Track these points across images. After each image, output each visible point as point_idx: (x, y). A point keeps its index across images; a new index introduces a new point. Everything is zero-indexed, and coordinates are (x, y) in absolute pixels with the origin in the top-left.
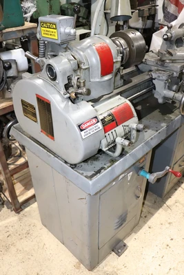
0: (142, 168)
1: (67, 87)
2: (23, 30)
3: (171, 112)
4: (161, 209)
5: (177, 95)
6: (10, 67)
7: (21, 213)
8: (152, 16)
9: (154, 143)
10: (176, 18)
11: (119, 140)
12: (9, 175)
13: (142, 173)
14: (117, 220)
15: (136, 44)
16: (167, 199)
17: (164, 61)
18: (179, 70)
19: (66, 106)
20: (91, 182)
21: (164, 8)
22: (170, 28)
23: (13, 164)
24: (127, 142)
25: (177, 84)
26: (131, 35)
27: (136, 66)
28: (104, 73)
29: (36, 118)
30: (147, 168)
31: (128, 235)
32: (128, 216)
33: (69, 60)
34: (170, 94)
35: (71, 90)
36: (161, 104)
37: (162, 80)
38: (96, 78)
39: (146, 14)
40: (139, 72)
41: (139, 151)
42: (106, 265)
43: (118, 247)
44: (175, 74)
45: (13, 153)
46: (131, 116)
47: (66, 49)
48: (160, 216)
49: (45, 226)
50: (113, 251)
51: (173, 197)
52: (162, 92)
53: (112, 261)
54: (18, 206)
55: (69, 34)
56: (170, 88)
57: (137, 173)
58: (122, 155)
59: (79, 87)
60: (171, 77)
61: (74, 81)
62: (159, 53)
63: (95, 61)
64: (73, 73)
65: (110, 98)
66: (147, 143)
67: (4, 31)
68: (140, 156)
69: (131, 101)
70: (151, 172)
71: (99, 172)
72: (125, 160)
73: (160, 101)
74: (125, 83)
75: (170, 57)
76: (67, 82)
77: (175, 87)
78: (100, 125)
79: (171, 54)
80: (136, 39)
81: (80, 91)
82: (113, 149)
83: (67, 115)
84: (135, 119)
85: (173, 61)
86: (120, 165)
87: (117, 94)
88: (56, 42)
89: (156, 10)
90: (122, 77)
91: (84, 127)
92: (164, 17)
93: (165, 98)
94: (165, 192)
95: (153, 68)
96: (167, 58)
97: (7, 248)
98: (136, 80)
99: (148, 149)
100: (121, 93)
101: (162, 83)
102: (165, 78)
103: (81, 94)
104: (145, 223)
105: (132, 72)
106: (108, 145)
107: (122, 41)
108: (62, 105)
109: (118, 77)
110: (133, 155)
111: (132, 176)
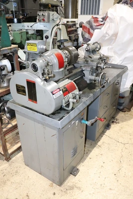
0: (82, 119)
1: (43, 74)
2: (11, 49)
3: (94, 88)
4: (95, 148)
5: (96, 78)
6: (4, 69)
7: (10, 161)
8: (77, 40)
9: (88, 103)
10: (90, 40)
11: (71, 100)
12: (3, 135)
13: (83, 121)
14: (72, 151)
15: (73, 53)
16: (98, 142)
17: (87, 61)
18: (96, 65)
19: (44, 83)
20: (59, 122)
21: (83, 36)
22: (88, 45)
23: (5, 128)
24: (75, 101)
25: (96, 73)
26: (70, 49)
27: (73, 65)
28: (60, 67)
29: (25, 93)
30: (85, 118)
31: (79, 163)
32: (78, 149)
33: (43, 61)
34: (93, 78)
35: (45, 76)
36: (88, 84)
37: (88, 71)
38: (56, 70)
39: (73, 39)
40: (75, 68)
41: (81, 107)
42: (68, 182)
43: (74, 171)
44: (94, 67)
45: (3, 122)
46: (75, 89)
47: (40, 56)
48: (95, 152)
49: (28, 166)
50: (71, 174)
51: (101, 141)
52: (89, 77)
53: (71, 180)
54: (8, 156)
55: (43, 49)
56: (92, 75)
57: (80, 122)
58: (73, 109)
59: (48, 74)
60: (92, 68)
61: (46, 71)
62: (85, 58)
63: (55, 61)
64: (45, 67)
65: (63, 80)
66: (84, 103)
67: (1, 49)
68: (82, 109)
69: (74, 81)
70: (87, 120)
71: (62, 118)
72: (75, 111)
73: (88, 82)
74: (70, 73)
75: (91, 59)
76: (43, 72)
77: (95, 74)
78: (61, 92)
79: (91, 58)
80: (73, 50)
81: (50, 76)
82: (68, 105)
83: (45, 88)
84: (77, 90)
85: (92, 61)
86: (73, 114)
87: (66, 78)
88: (36, 52)
89: (78, 36)
90: (68, 70)
91: (54, 93)
92: (83, 40)
93: (90, 80)
94: (96, 138)
95: (82, 65)
96: (89, 60)
97: (5, 183)
98: (74, 72)
99: (85, 106)
100: (68, 78)
101: (88, 72)
102: (89, 69)
103: (51, 77)
104: (87, 156)
105: (71, 68)
106: (66, 103)
107: (67, 52)
108: (42, 83)
109: (66, 70)
110: (78, 109)
111: (78, 123)
